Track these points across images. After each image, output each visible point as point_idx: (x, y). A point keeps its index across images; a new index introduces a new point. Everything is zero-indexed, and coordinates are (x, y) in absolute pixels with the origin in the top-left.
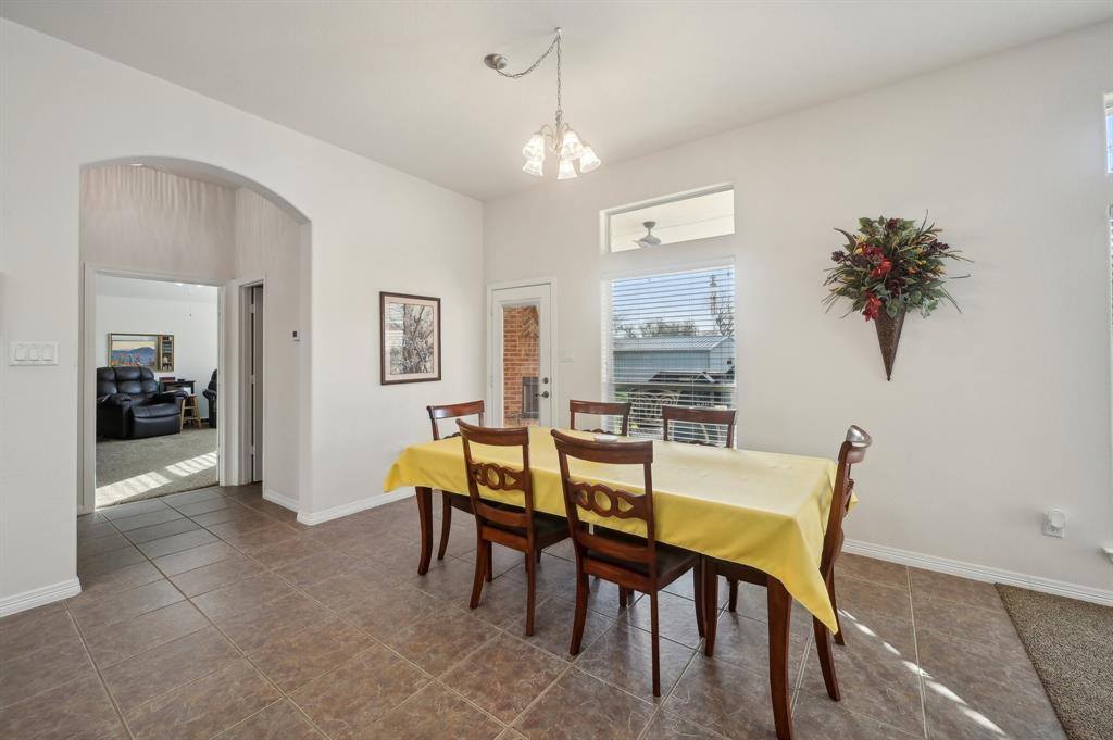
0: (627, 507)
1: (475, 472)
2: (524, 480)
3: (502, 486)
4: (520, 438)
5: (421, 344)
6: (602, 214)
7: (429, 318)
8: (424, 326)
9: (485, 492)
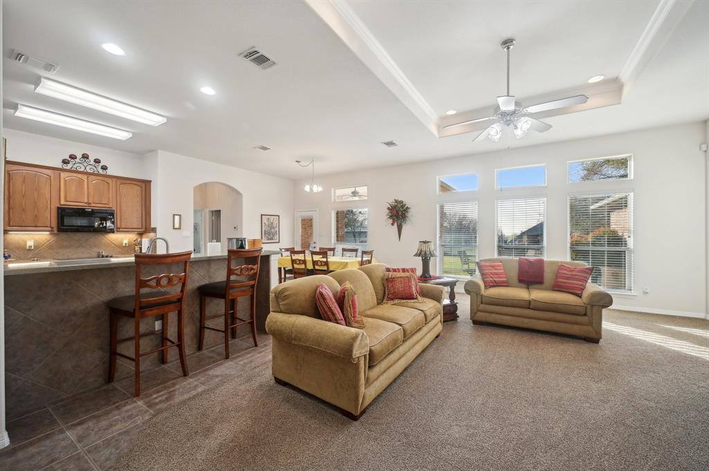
0: (323, 264)
1: (293, 261)
2: (304, 262)
3: (300, 263)
4: (303, 252)
5: (273, 230)
6: (333, 190)
7: (276, 223)
8: (274, 225)
9: (296, 266)
